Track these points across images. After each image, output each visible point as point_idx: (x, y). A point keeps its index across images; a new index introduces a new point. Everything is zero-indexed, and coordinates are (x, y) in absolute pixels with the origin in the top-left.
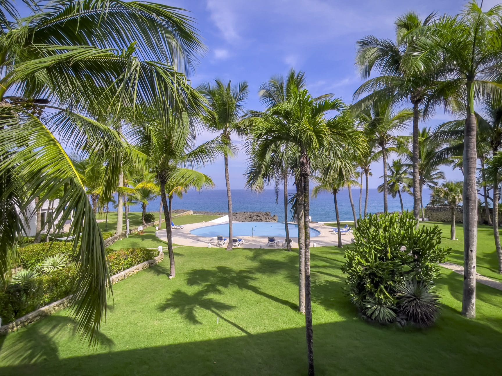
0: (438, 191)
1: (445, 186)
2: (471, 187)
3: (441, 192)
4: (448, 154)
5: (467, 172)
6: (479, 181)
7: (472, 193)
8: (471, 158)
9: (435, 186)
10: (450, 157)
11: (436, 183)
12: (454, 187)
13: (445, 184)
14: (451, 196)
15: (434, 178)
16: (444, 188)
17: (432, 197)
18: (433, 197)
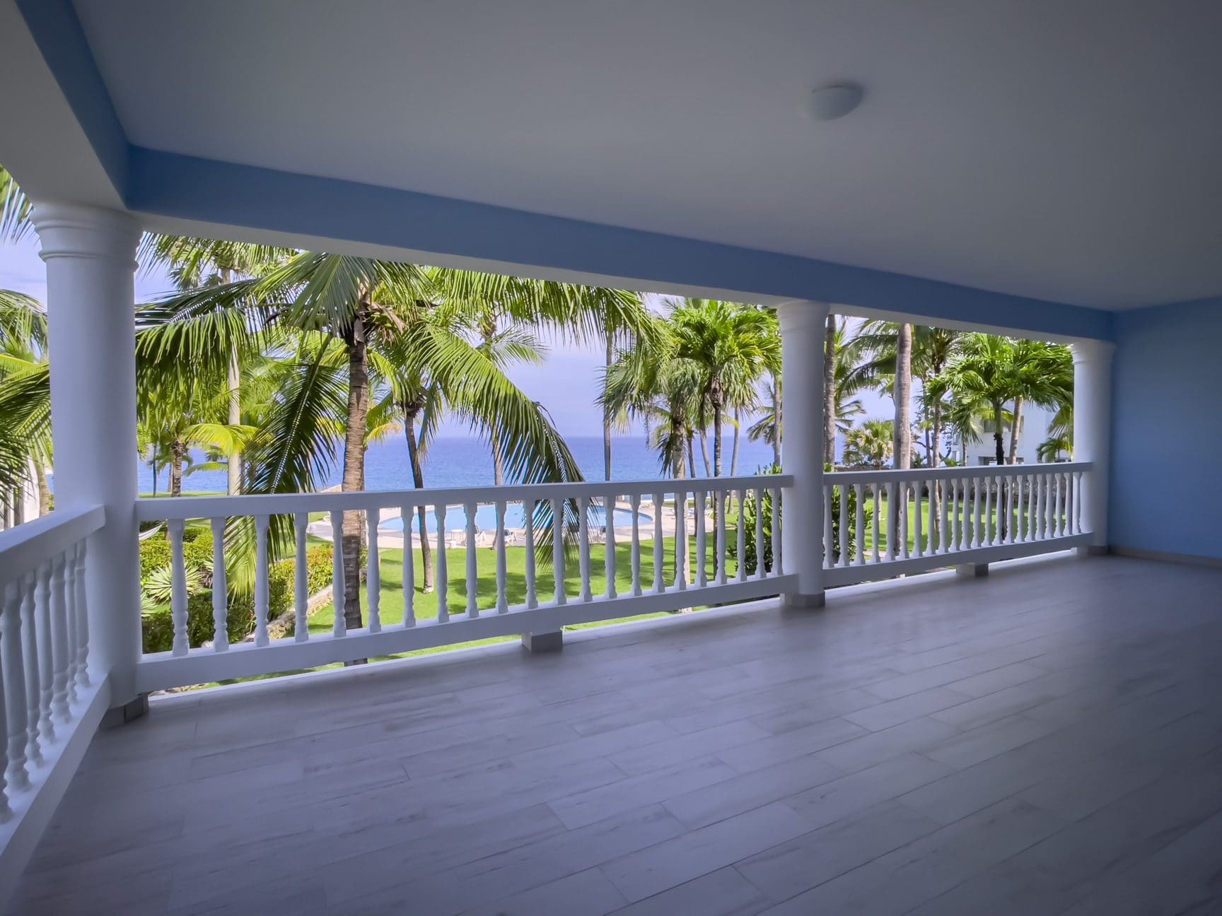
0: (856, 436)
1: (867, 426)
2: (904, 425)
3: (861, 437)
4: (872, 372)
5: (900, 403)
6: (920, 420)
7: (904, 432)
8: (905, 384)
9: (847, 428)
10: (876, 375)
11: (849, 423)
12: (880, 428)
13: (867, 423)
14: (875, 445)
15: (845, 413)
16: (864, 429)
17: (846, 446)
18: (848, 446)
